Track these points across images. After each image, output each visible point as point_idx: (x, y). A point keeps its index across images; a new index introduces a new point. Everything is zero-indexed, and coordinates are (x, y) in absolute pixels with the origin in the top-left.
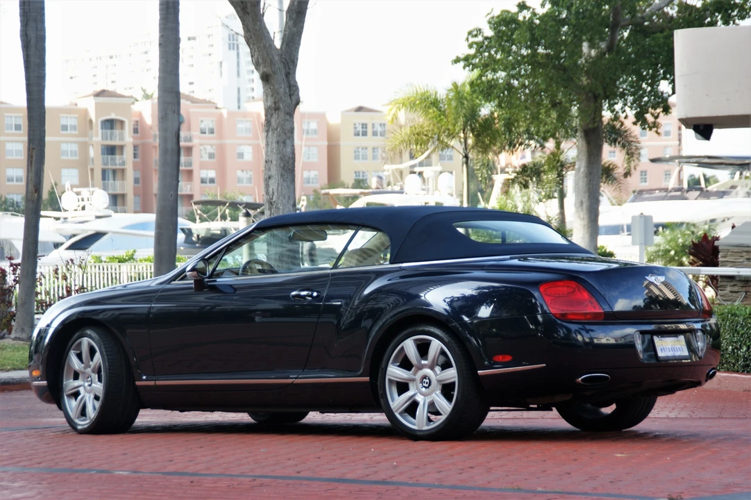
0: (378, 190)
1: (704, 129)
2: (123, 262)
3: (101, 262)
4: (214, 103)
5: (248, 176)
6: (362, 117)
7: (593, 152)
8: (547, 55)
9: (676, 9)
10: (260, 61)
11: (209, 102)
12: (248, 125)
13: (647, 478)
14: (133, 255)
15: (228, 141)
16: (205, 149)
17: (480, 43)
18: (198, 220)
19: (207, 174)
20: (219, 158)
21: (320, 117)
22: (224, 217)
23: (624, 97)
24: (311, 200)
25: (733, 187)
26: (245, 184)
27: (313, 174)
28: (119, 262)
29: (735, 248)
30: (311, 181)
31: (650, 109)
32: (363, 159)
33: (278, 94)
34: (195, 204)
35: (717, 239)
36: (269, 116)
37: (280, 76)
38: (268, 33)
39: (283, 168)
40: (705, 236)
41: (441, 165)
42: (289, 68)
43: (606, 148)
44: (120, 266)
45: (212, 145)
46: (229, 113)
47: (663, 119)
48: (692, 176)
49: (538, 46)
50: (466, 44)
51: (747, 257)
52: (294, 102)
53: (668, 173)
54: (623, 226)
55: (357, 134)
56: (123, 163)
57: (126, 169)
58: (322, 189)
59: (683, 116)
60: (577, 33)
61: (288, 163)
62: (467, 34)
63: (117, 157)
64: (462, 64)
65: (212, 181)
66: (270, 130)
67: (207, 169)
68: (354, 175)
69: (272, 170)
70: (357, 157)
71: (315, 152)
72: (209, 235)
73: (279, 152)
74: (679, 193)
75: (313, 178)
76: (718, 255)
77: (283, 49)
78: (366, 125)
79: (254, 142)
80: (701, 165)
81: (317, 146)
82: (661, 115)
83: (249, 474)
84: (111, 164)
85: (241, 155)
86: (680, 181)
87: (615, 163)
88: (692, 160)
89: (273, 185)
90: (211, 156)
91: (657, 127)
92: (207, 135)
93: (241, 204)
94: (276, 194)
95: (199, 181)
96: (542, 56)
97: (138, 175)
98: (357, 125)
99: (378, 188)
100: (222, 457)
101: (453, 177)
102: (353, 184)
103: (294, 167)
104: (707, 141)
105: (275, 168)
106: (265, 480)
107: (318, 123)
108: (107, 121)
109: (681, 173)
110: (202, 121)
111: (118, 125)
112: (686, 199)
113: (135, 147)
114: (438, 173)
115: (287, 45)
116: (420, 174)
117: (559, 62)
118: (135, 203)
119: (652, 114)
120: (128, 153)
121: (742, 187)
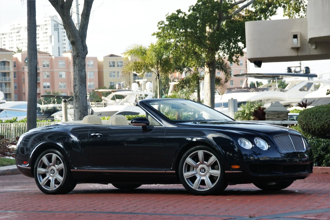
0: (119, 90)
1: (258, 63)
2: (12, 123)
3: (2, 122)
4: (48, 54)
5: (64, 85)
6: (113, 59)
7: (212, 73)
8: (192, 32)
9: (245, 12)
10: (71, 36)
11: (46, 53)
12: (64, 63)
13: (240, 209)
14: (16, 119)
15: (55, 70)
16: (45, 73)
17: (164, 27)
18: (43, 104)
19: (46, 84)
20: (52, 77)
21: (95, 59)
22: (54, 103)
23: (224, 50)
24: (92, 94)
25: (270, 86)
26: (63, 88)
27: (92, 83)
28: (10, 123)
29: (272, 112)
30: (91, 86)
31: (235, 54)
32: (113, 77)
33: (78, 50)
34: (42, 96)
35: (264, 109)
36: (75, 59)
37: (79, 42)
38: (74, 24)
39: (81, 81)
40: (259, 108)
41: (147, 79)
42: (83, 39)
43: (217, 71)
44: (10, 124)
45: (48, 72)
46: (55, 58)
47: (240, 58)
48: (252, 82)
49: (188, 28)
50: (157, 28)
51: (277, 116)
52: (85, 53)
53: (242, 81)
54: (221, 103)
55: (111, 66)
56: (10, 80)
57: (11, 82)
58: (96, 89)
59: (249, 58)
60: (204, 23)
61: (83, 79)
62: (158, 23)
63: (7, 77)
64: (156, 36)
65: (48, 87)
66: (75, 65)
67: (46, 82)
68: (110, 84)
69: (76, 82)
70: (111, 76)
71: (93, 74)
72: (48, 110)
73: (79, 75)
74: (246, 89)
75: (92, 85)
76: (265, 115)
77: (80, 31)
78: (114, 62)
79: (66, 70)
80: (256, 77)
81: (94, 71)
82: (240, 56)
83: (74, 211)
84: (4, 81)
85: (61, 76)
86: (247, 84)
87: (221, 77)
88: (252, 75)
89: (77, 89)
90: (48, 76)
91: (238, 62)
92: (46, 67)
93: (61, 96)
94: (78, 92)
95: (43, 87)
96: (189, 32)
97: (16, 85)
98: (111, 63)
99: (119, 89)
100: (62, 204)
101: (152, 84)
102: (109, 88)
103: (86, 81)
104: (259, 68)
105: (78, 81)
106: (81, 213)
107: (93, 62)
108: (2, 62)
109: (247, 81)
110: (43, 61)
111: (7, 64)
112: (249, 92)
113: (15, 73)
114: (146, 82)
115: (82, 29)
116: (138, 83)
117: (197, 35)
118: (15, 97)
119: (236, 56)
120: (12, 76)
121: (274, 86)
